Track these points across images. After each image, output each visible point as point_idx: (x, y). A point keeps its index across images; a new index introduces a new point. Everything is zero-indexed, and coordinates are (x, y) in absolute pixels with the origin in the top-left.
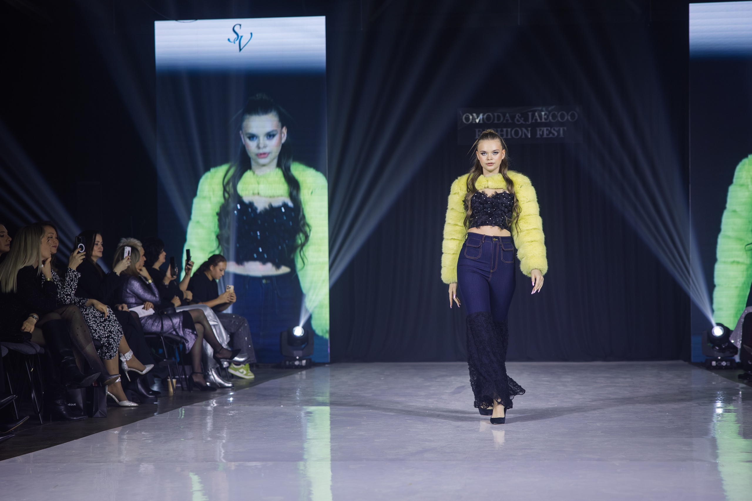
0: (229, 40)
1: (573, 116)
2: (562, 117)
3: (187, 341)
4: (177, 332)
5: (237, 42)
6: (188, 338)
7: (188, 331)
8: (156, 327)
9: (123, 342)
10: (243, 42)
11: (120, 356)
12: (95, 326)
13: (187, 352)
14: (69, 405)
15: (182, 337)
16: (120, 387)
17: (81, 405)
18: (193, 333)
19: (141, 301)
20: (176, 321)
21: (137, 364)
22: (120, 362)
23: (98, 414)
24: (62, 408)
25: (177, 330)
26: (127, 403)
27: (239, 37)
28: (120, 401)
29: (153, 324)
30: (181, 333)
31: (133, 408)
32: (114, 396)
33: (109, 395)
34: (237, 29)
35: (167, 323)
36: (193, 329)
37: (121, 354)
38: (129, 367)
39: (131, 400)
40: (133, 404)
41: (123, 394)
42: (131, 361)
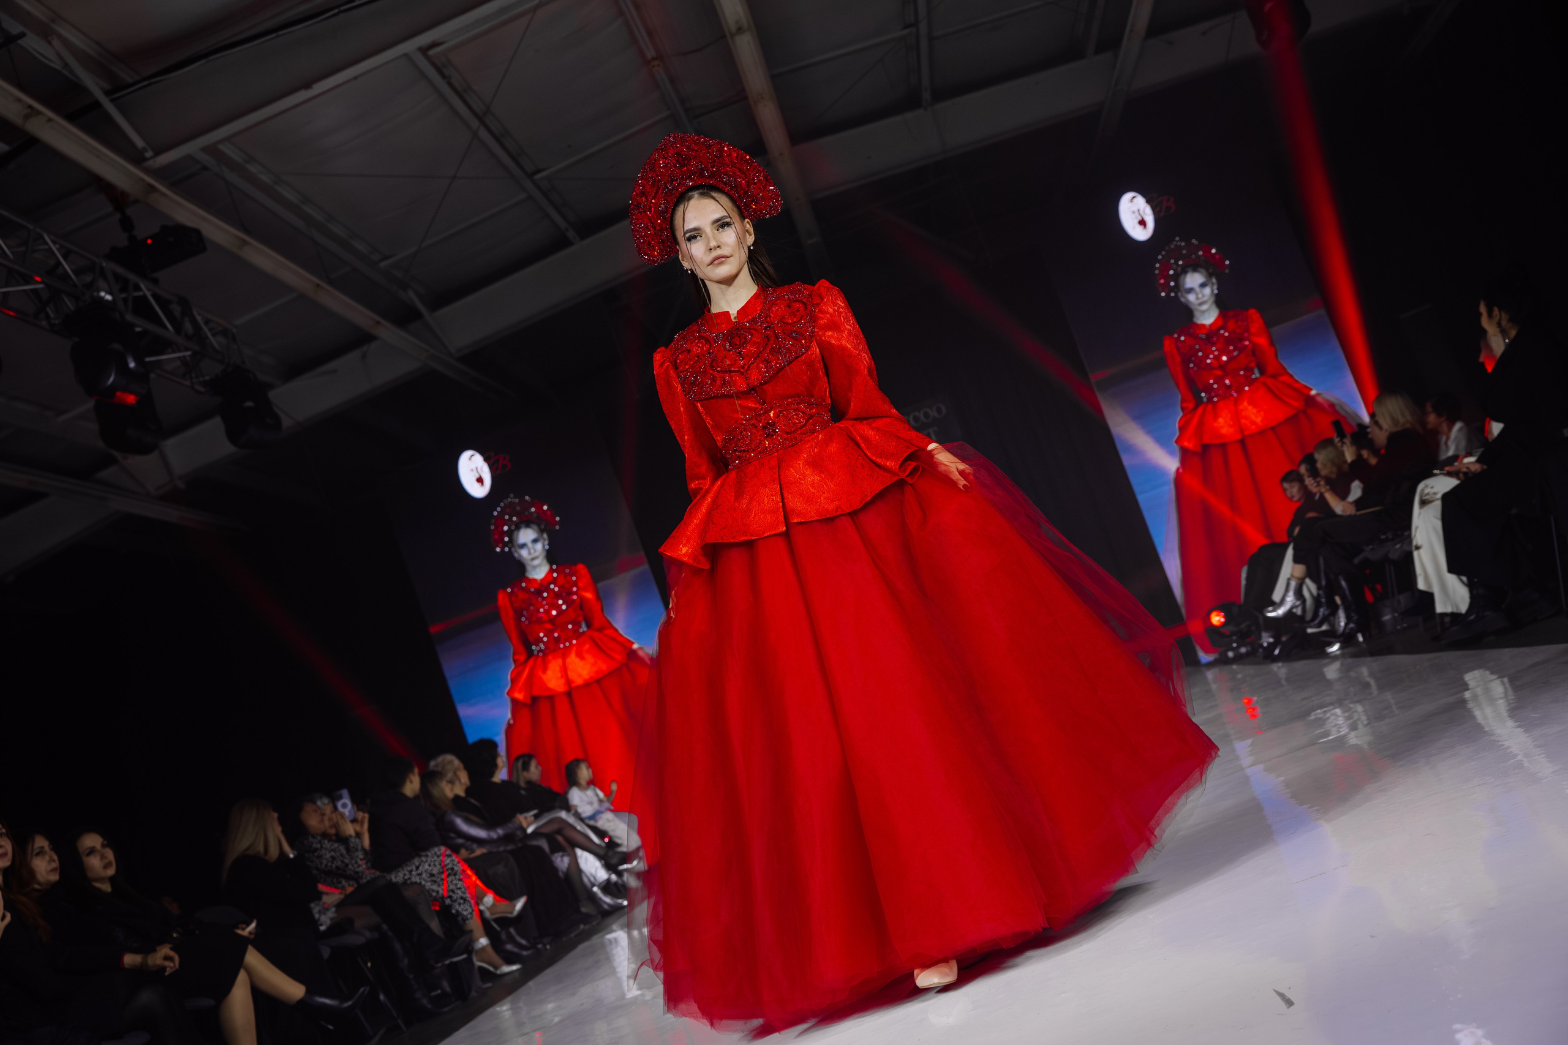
1: (939, 410)
2: (926, 415)
14: (434, 994)
16: (490, 950)
17: (448, 989)
21: (503, 907)
23: (474, 994)
24: (425, 1001)
26: (506, 969)
28: (496, 968)
31: (517, 975)
32: (487, 966)
33: (481, 968)
37: (479, 902)
38: (492, 914)
39: (510, 962)
40: (515, 967)
41: (496, 959)
42: (493, 905)
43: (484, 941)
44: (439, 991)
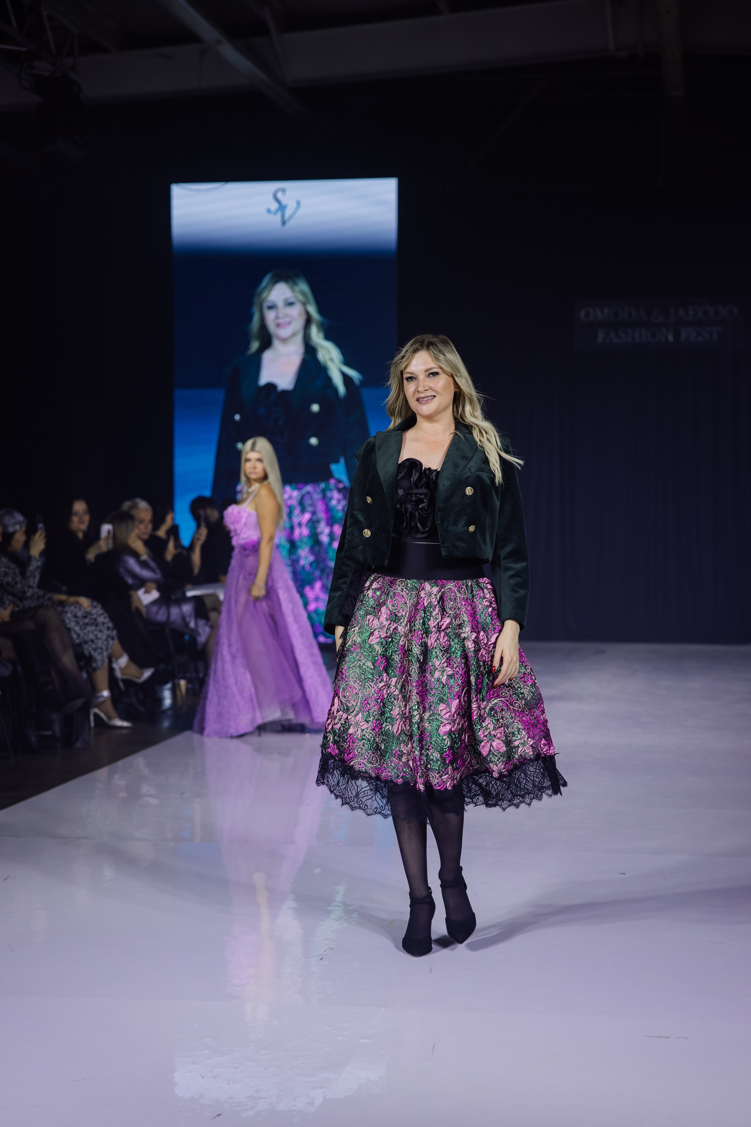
0: (269, 211)
3: (199, 634)
4: (186, 624)
5: (279, 214)
6: (200, 630)
7: (201, 622)
8: (161, 616)
9: (115, 645)
10: (288, 213)
11: (110, 662)
12: (77, 629)
13: (200, 647)
15: (192, 630)
16: (109, 702)
17: (58, 733)
18: (206, 624)
19: (142, 583)
20: (187, 608)
21: (134, 670)
22: (111, 670)
25: (188, 619)
26: (118, 722)
27: (282, 208)
28: (110, 719)
29: (157, 613)
30: (192, 625)
31: (124, 731)
32: (102, 715)
33: (97, 715)
34: (280, 195)
35: (175, 612)
36: (207, 618)
37: (114, 660)
38: (123, 674)
39: (123, 718)
40: (125, 724)
41: (112, 711)
42: (126, 667)
43: (106, 693)
44: (50, 733)
